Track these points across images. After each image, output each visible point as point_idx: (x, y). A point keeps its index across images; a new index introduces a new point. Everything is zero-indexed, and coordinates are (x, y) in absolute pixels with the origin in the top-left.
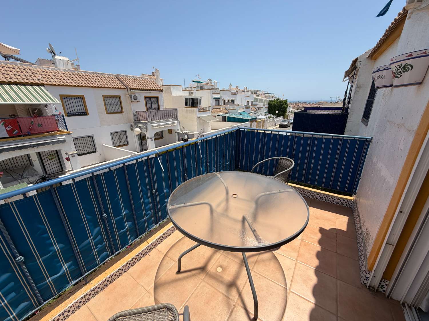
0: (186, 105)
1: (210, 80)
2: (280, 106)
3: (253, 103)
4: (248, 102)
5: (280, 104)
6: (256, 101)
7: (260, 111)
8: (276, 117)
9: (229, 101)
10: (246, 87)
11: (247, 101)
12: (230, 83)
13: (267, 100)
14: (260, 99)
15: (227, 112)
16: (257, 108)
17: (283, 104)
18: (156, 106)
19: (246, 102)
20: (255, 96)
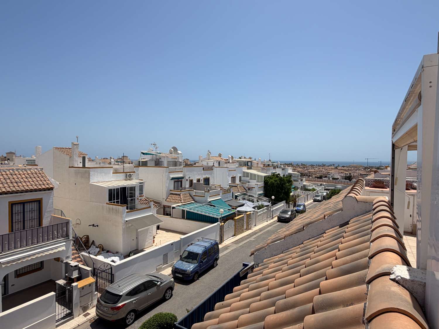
0: (110, 199)
1: (175, 149)
2: (281, 186)
3: (242, 178)
4: (233, 179)
5: (281, 183)
6: (247, 177)
7: (251, 192)
8: (272, 205)
9: (199, 180)
10: (232, 156)
11: (232, 177)
12: (209, 151)
13: (261, 176)
14: (251, 174)
15: (192, 199)
16: (247, 187)
17: (285, 184)
18: (35, 215)
19: (230, 179)
20: (245, 169)
